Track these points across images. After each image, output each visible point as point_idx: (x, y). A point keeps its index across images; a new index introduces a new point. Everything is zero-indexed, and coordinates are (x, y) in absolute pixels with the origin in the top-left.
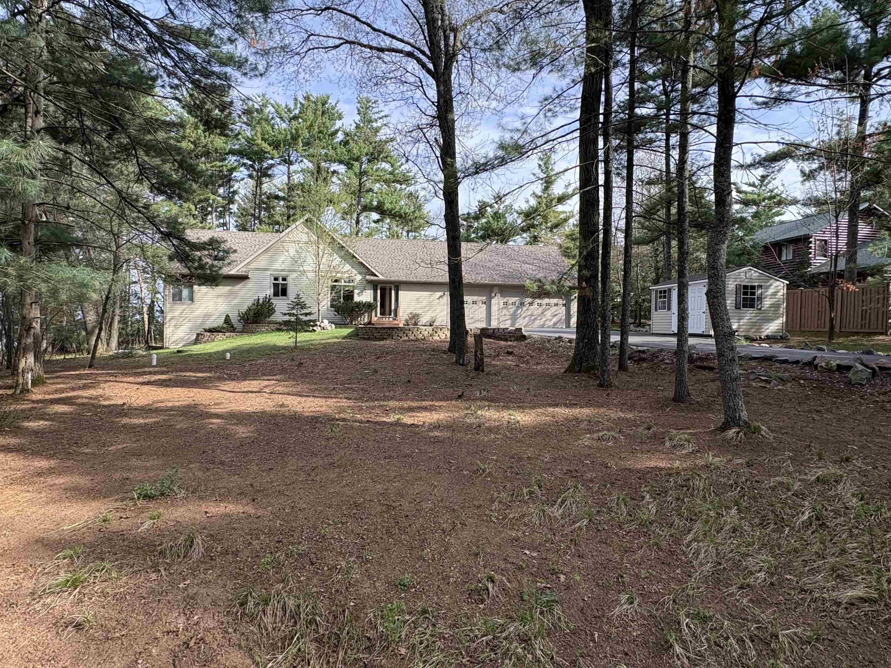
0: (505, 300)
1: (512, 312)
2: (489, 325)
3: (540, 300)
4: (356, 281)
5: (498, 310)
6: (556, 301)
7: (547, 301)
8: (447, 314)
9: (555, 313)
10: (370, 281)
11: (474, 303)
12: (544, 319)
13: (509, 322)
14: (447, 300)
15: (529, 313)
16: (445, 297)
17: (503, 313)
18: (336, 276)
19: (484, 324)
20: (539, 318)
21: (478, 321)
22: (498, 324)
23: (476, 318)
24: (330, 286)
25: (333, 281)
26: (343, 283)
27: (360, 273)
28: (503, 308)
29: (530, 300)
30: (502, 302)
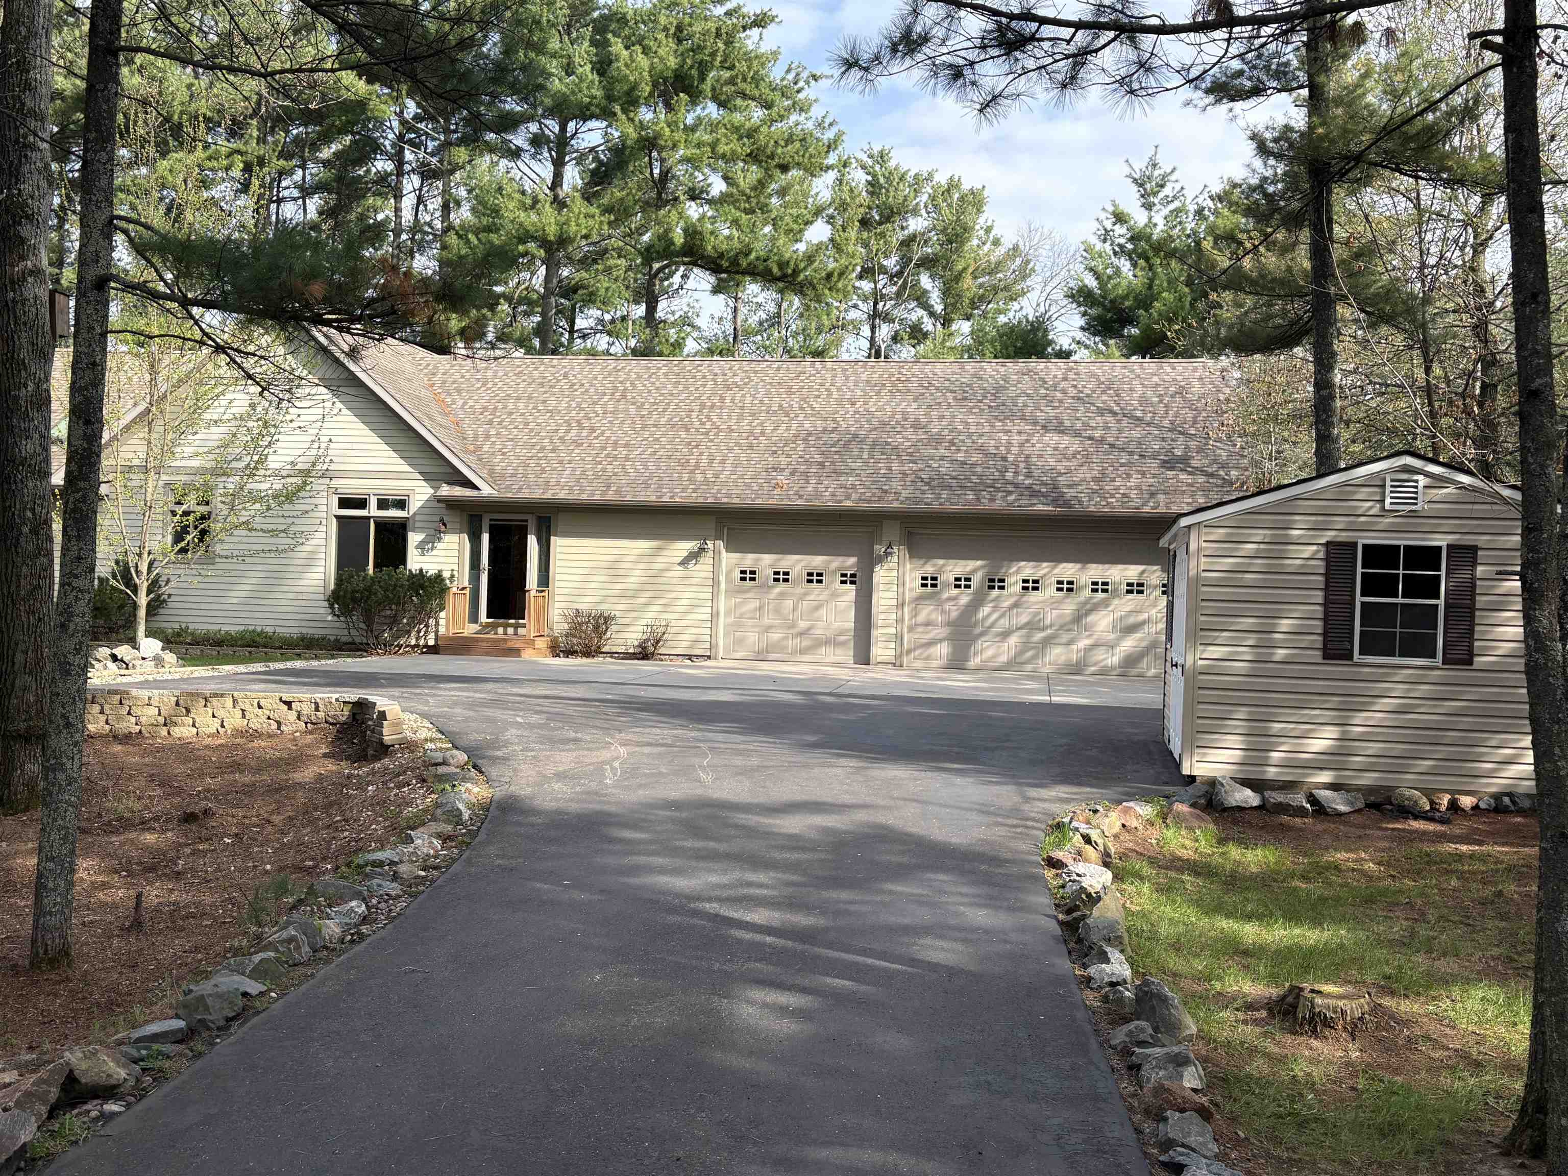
0: (929, 570)
1: (954, 614)
2: (863, 657)
3: (1068, 570)
4: (415, 504)
5: (901, 605)
6: (1132, 572)
7: (1096, 572)
8: (714, 616)
9: (1132, 620)
10: (452, 504)
11: (814, 577)
12: (1083, 643)
13: (943, 650)
14: (716, 566)
15: (1024, 619)
16: (707, 560)
17: (921, 618)
18: (352, 487)
19: (847, 655)
20: (1065, 637)
21: (827, 642)
22: (899, 656)
23: (818, 632)
24: (334, 520)
25: (344, 503)
26: (373, 510)
27: (428, 478)
28: (920, 599)
29: (1028, 569)
30: (918, 575)
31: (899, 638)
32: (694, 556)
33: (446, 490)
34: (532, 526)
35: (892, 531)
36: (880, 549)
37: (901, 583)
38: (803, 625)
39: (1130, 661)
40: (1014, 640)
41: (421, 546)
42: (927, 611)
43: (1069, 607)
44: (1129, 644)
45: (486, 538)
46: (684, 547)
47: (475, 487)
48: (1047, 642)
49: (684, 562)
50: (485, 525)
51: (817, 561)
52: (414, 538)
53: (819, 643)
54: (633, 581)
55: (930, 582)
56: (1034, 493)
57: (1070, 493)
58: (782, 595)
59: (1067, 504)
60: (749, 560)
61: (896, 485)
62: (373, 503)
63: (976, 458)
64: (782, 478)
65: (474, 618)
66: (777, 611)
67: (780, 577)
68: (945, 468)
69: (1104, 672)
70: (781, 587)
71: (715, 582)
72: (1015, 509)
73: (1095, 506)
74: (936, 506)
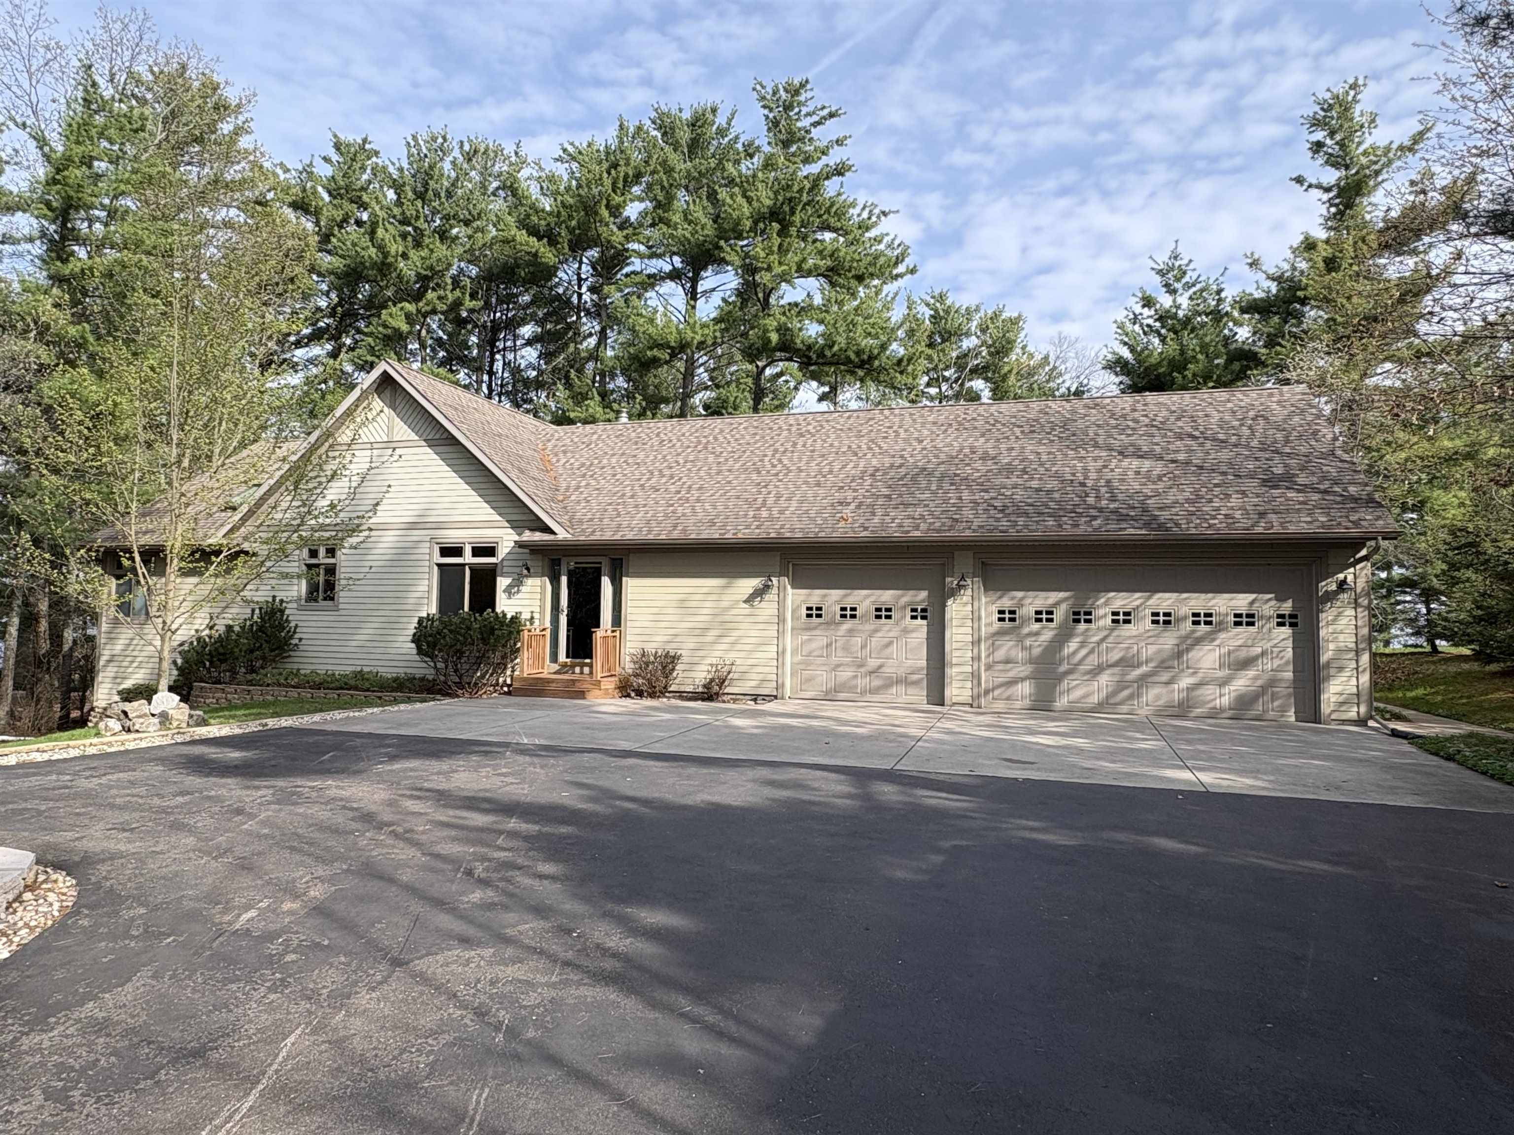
0: (1006, 603)
1: (1036, 651)
2: (937, 696)
3: (1164, 601)
4: (503, 551)
5: (976, 643)
6: (1241, 601)
7: (1197, 602)
8: (780, 654)
9: (1243, 654)
10: (534, 549)
11: (883, 613)
12: (1186, 681)
13: (1025, 689)
14: (781, 603)
15: (1116, 656)
16: (772, 595)
17: (1000, 654)
18: (453, 537)
19: (919, 695)
20: (1165, 677)
21: (899, 682)
22: (976, 697)
23: (889, 670)
24: (436, 568)
25: (446, 551)
26: (468, 558)
27: (516, 526)
28: (1000, 633)
29: (1121, 601)
30: (994, 608)
31: (975, 676)
32: (759, 593)
33: (528, 536)
34: (605, 569)
35: (965, 562)
36: (951, 581)
37: (976, 618)
38: (873, 663)
39: (1244, 703)
40: (1105, 679)
41: (508, 590)
42: (1007, 647)
43: (1169, 640)
44: (1242, 683)
45: (564, 580)
46: (749, 584)
47: (552, 532)
48: (1144, 681)
49: (749, 600)
50: (564, 569)
51: (886, 596)
52: (502, 582)
53: (890, 683)
54: (702, 619)
55: (1008, 616)
56: (1122, 518)
57: (1164, 515)
58: (850, 631)
59: (1161, 526)
60: (815, 596)
61: (968, 513)
62: (468, 551)
63: (1052, 484)
64: (848, 512)
65: (554, 658)
66: (846, 648)
67: (848, 613)
68: (1019, 495)
69: (1214, 714)
70: (849, 624)
71: (781, 619)
72: (1104, 534)
73: (1194, 528)
74: (1012, 532)
